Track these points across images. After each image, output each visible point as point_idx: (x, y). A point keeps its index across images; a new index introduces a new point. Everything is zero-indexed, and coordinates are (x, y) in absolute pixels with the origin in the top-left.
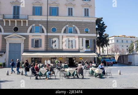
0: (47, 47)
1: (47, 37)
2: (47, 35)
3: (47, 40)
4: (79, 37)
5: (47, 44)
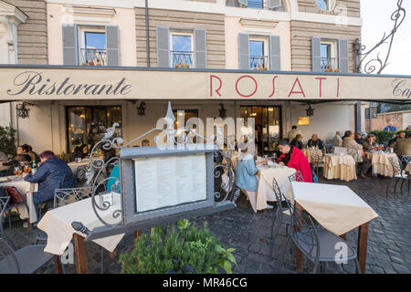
0: (149, 58)
2: (147, 9)
3: (148, 34)
4: (295, 26)
5: (149, 52)
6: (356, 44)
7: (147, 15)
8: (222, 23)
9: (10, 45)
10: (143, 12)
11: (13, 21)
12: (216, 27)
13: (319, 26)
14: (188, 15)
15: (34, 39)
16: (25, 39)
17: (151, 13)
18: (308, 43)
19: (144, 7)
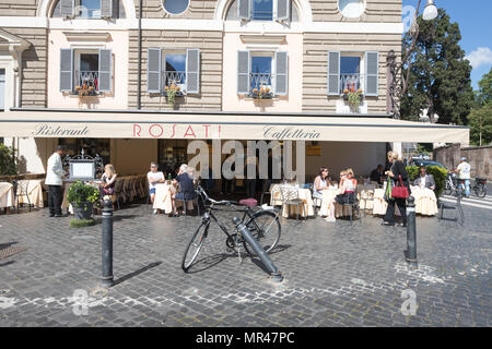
2: (140, 30)
3: (140, 56)
5: (140, 74)
6: (391, 57)
7: (141, 37)
8: (221, 40)
9: (15, 71)
12: (213, 45)
13: (341, 37)
14: (181, 34)
15: (35, 64)
18: (323, 59)
19: (137, 27)
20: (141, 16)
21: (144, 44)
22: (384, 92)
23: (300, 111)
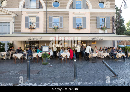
0: (47, 25)
1: (46, 13)
2: (47, 12)
3: (47, 18)
4: (91, 13)
5: (47, 23)
6: (113, 18)
7: (47, 13)
8: (68, 14)
9: (13, 22)
10: (46, 12)
11: (14, 17)
12: (66, 15)
13: (100, 13)
14: (58, 13)
15: (18, 21)
16: (16, 21)
17: (48, 12)
18: (95, 19)
19: (46, 11)
20: (47, 8)
21: (48, 15)
22: (111, 27)
23: (89, 32)
